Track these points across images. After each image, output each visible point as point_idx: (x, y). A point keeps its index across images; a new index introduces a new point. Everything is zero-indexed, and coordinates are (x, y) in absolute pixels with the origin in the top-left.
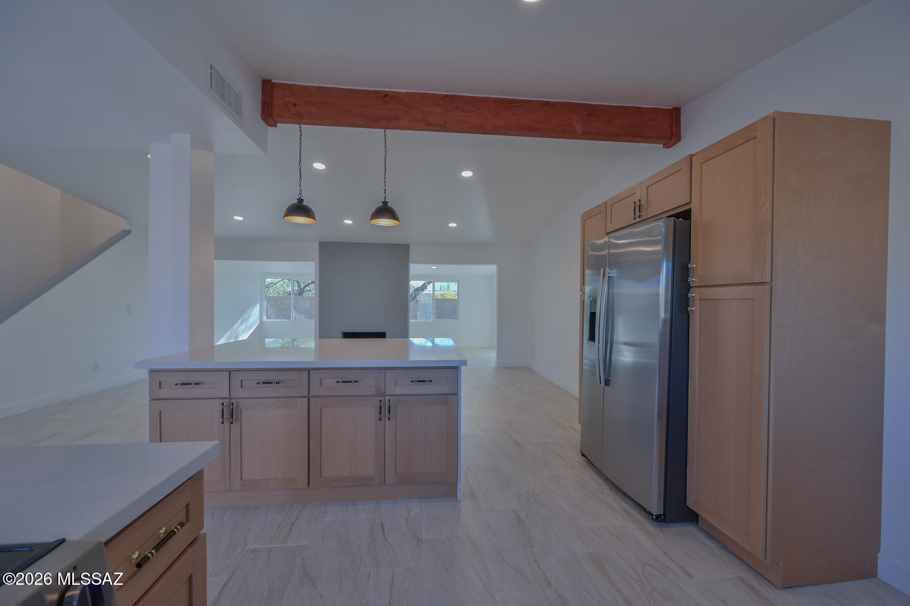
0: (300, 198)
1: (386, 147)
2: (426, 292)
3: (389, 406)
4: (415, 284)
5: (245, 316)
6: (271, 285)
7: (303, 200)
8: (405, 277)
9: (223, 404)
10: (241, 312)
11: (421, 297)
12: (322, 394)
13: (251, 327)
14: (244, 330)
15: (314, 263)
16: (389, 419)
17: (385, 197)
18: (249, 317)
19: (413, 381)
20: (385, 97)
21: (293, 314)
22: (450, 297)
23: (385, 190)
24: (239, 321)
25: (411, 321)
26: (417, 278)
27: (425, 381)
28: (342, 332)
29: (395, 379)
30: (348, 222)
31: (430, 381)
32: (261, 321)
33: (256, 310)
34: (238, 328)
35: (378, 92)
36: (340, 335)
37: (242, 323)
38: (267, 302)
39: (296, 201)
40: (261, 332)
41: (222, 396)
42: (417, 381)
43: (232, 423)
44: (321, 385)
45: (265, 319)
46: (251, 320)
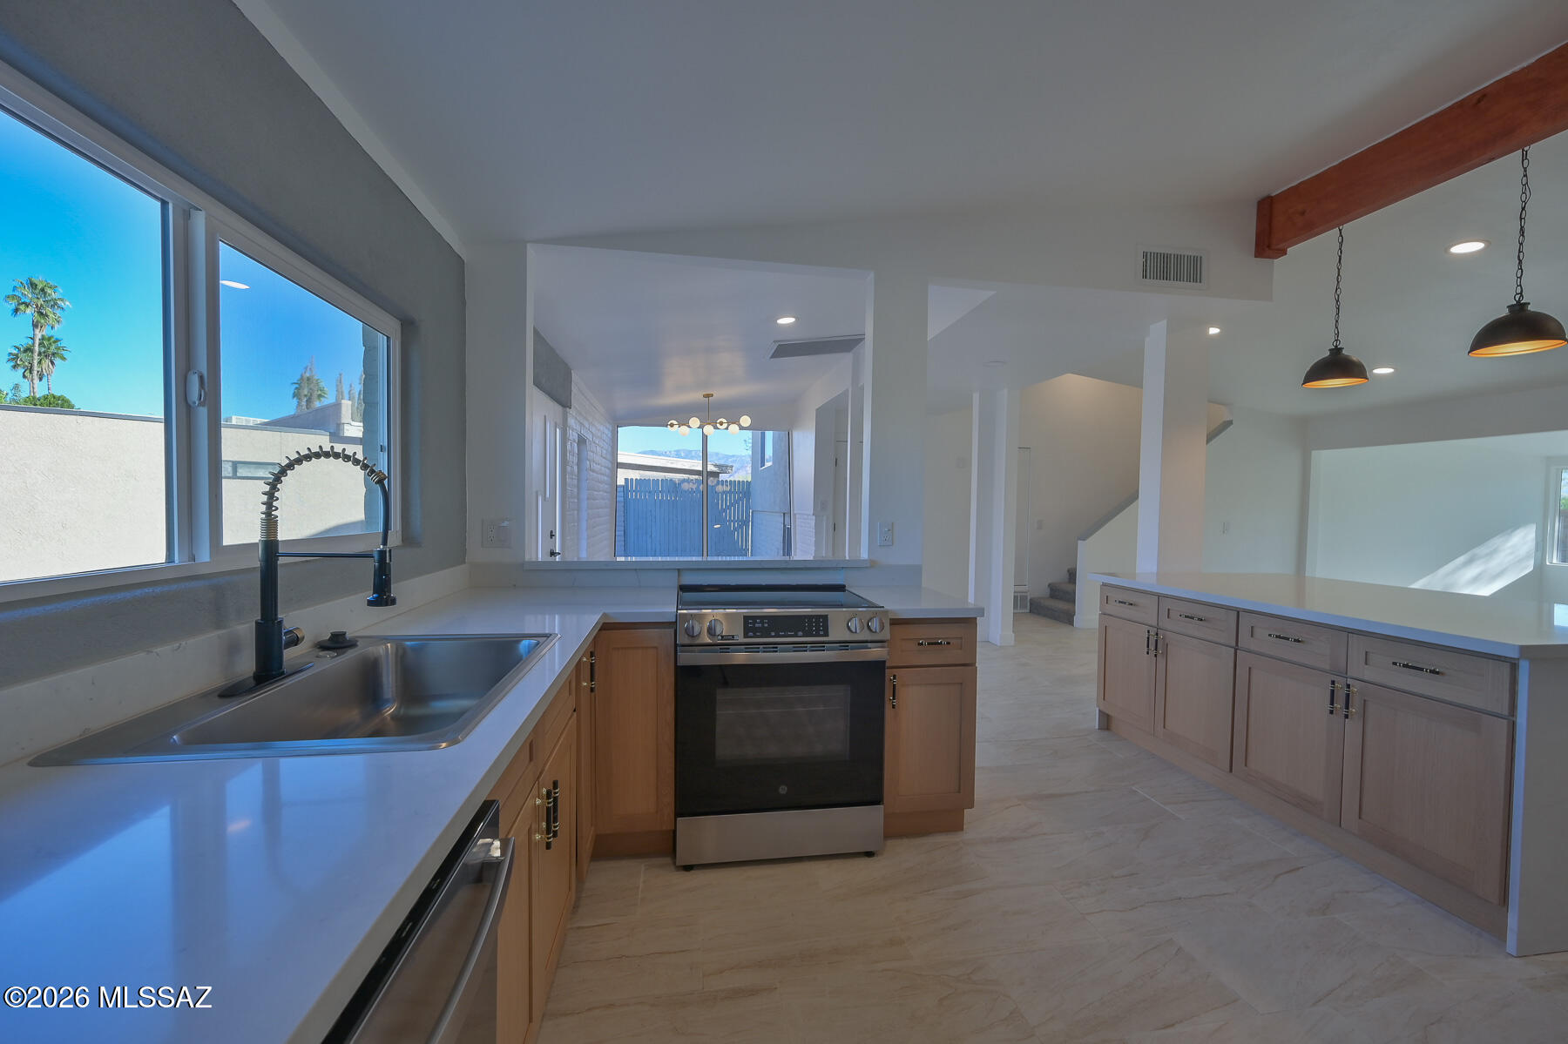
0: (1336, 346)
12: (1254, 650)
13: (1497, 576)
20: (1477, 104)
29: (1365, 653)
31: (1437, 673)
32: (1540, 566)
34: (1452, 573)
35: (1461, 104)
40: (1536, 592)
41: (1150, 623)
42: (1404, 666)
43: (1156, 656)
44: (1252, 636)
45: (1555, 561)
46: (1503, 559)
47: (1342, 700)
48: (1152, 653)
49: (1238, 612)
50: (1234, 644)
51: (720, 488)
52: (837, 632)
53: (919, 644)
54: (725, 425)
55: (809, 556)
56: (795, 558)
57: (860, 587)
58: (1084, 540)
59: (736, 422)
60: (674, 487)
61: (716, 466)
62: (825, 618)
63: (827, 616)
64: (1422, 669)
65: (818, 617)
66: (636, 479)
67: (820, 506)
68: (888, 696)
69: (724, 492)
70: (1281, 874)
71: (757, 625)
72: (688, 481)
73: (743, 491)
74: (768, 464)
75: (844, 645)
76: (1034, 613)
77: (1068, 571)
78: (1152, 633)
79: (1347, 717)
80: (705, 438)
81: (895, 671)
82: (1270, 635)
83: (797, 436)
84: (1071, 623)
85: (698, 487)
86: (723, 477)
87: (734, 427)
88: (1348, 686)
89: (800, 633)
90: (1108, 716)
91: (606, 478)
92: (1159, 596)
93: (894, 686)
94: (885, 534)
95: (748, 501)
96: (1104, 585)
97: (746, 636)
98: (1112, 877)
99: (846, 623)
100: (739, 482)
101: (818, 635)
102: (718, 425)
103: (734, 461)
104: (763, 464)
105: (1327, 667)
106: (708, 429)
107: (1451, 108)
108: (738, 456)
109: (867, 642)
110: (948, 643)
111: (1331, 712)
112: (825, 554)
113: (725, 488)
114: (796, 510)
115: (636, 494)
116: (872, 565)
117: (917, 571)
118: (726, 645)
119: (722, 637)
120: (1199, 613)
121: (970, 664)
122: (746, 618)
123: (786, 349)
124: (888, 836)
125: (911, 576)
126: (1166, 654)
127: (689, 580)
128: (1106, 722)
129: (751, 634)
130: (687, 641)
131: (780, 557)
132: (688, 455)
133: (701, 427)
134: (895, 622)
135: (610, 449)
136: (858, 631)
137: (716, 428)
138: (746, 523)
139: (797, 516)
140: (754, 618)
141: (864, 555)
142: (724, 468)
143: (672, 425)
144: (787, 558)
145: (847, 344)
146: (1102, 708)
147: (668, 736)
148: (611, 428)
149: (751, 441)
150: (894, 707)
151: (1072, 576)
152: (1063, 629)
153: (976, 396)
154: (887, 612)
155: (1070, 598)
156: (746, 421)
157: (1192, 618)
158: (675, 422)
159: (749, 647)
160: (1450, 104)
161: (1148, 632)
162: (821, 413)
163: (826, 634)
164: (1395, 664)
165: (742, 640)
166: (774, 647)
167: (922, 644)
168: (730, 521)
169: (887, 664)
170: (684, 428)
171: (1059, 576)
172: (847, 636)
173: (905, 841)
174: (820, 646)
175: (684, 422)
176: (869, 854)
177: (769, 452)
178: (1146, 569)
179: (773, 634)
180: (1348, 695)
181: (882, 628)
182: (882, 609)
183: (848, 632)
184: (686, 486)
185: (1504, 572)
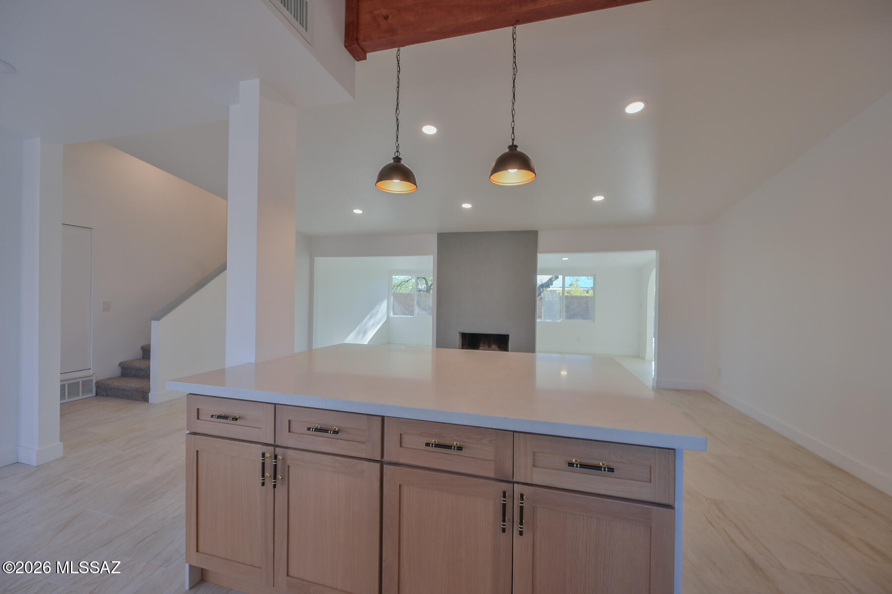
1: (515, 63)
2: (551, 288)
3: (522, 508)
4: (541, 279)
5: (374, 311)
6: (404, 283)
7: (400, 159)
8: (532, 270)
9: (263, 455)
10: (369, 308)
11: (546, 293)
12: (402, 461)
13: (378, 323)
14: (373, 325)
15: (432, 256)
16: (521, 533)
17: (513, 140)
18: (377, 312)
19: (571, 464)
21: (417, 310)
22: (578, 294)
23: (513, 128)
24: (368, 316)
25: (538, 320)
26: (544, 273)
27: (598, 468)
28: (460, 333)
29: (534, 453)
30: (467, 206)
31: (611, 470)
32: (388, 317)
33: (384, 306)
34: (367, 322)
37: (370, 318)
38: (394, 298)
39: (392, 161)
40: (387, 327)
41: (264, 441)
43: (273, 485)
44: (401, 445)
45: (391, 315)
46: (379, 315)
48: (269, 483)
49: (383, 421)
50: (379, 456)
58: (159, 320)
76: (101, 395)
77: (142, 348)
78: (267, 455)
84: (146, 400)
88: (522, 497)
90: (201, 569)
92: (275, 406)
120: (332, 422)
126: (288, 482)
151: (146, 352)
152: (143, 405)
155: (144, 374)
157: (324, 431)
161: (261, 453)
171: (130, 354)
185: (379, 321)
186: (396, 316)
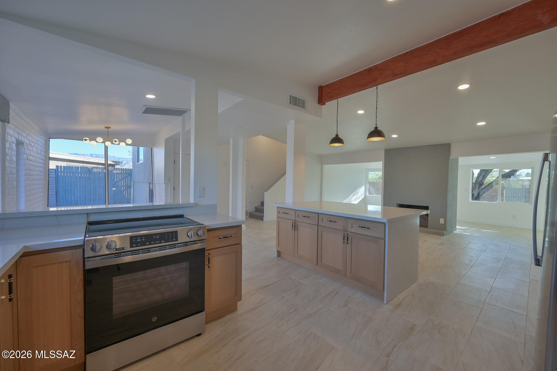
0: (337, 134)
5: (356, 192)
10: (353, 189)
12: (322, 225)
13: (358, 199)
14: (355, 199)
15: (382, 162)
18: (358, 192)
20: (369, 71)
24: (352, 194)
30: (395, 136)
32: (365, 196)
33: (362, 189)
34: (351, 198)
35: (366, 70)
36: (396, 205)
37: (354, 195)
38: (369, 185)
40: (365, 202)
41: (293, 219)
42: (362, 227)
43: (295, 230)
44: (322, 221)
45: (368, 194)
46: (359, 194)
47: (346, 239)
48: (294, 229)
49: (318, 214)
50: (317, 224)
51: (115, 172)
52: (182, 238)
53: (219, 238)
54: (118, 143)
55: (162, 203)
56: (156, 204)
57: (190, 215)
58: (266, 192)
59: (124, 141)
60: (89, 170)
61: (113, 161)
62: (176, 232)
63: (177, 231)
64: (365, 228)
65: (172, 232)
66: (64, 166)
67: (167, 179)
68: (206, 262)
69: (118, 173)
70: (334, 296)
71: (138, 240)
72: (97, 168)
73: (129, 173)
74: (140, 162)
75: (186, 244)
76: (250, 217)
77: (261, 202)
78: (293, 223)
79: (347, 243)
80: (106, 148)
81: (209, 252)
82: (327, 221)
83: (155, 150)
84: (263, 220)
85: (102, 171)
86: (117, 167)
87: (123, 144)
88: (348, 234)
89: (163, 241)
90: (280, 252)
91: (41, 165)
92: (295, 210)
93: (209, 258)
94: (201, 192)
95: (131, 178)
96: (278, 207)
97: (131, 247)
98: (290, 313)
99: (187, 233)
100: (126, 169)
101: (173, 241)
102: (114, 142)
103: (124, 160)
104: (138, 161)
105: (342, 229)
106: (108, 143)
107: (364, 70)
108: (125, 158)
109: (196, 241)
110: (231, 236)
111: (344, 243)
112: (170, 201)
113: (118, 171)
114: (155, 181)
115: (64, 174)
116: (195, 205)
117: (215, 206)
118: (120, 253)
119: (116, 249)
120: (307, 215)
121: (240, 244)
122: (131, 238)
123: (150, 110)
124: (207, 323)
125: (212, 209)
126: (297, 229)
127: (93, 218)
128: (279, 254)
129: (134, 245)
130: (91, 254)
131: (148, 204)
132: (98, 156)
133: (104, 142)
134: (209, 230)
135: (43, 149)
136: (193, 237)
137: (112, 143)
138: (129, 187)
139: (156, 184)
140: (136, 237)
141: (192, 201)
142: (117, 163)
143: (86, 140)
144: (151, 204)
145: (179, 113)
146: (278, 250)
147: (80, 310)
148: (44, 138)
149: (132, 152)
150: (209, 267)
151: (262, 204)
152: (261, 222)
153: (231, 140)
154: (205, 227)
155: (262, 211)
156: (129, 141)
157: (305, 217)
158: (87, 139)
159: (133, 253)
160: (364, 69)
161: (292, 222)
162: (167, 141)
163: (177, 240)
164: (359, 227)
165: (129, 249)
166: (148, 250)
167: (220, 238)
168: (121, 186)
169: (206, 249)
170: (93, 142)
171: (258, 204)
172: (187, 239)
173: (214, 323)
174: (174, 246)
175: (93, 139)
176: (199, 335)
177: (141, 157)
178: (289, 201)
179: (148, 243)
180: (348, 237)
181: (204, 234)
182: (202, 225)
183: (187, 237)
184: (95, 170)
185: (359, 197)
186: (371, 195)
